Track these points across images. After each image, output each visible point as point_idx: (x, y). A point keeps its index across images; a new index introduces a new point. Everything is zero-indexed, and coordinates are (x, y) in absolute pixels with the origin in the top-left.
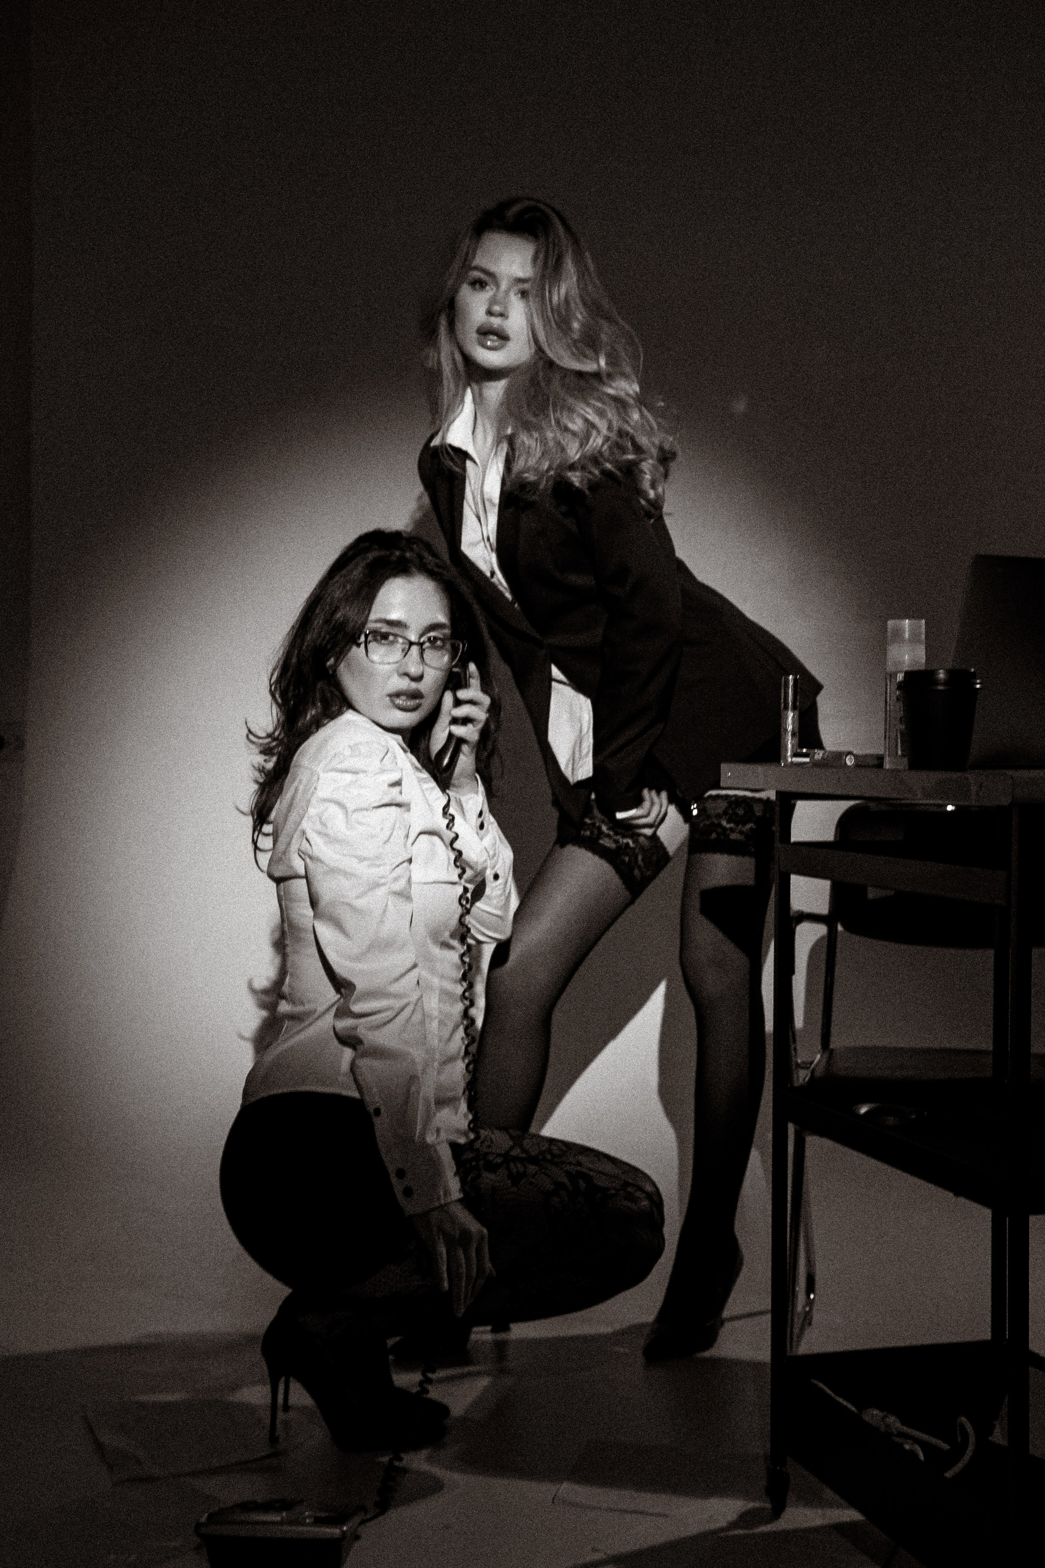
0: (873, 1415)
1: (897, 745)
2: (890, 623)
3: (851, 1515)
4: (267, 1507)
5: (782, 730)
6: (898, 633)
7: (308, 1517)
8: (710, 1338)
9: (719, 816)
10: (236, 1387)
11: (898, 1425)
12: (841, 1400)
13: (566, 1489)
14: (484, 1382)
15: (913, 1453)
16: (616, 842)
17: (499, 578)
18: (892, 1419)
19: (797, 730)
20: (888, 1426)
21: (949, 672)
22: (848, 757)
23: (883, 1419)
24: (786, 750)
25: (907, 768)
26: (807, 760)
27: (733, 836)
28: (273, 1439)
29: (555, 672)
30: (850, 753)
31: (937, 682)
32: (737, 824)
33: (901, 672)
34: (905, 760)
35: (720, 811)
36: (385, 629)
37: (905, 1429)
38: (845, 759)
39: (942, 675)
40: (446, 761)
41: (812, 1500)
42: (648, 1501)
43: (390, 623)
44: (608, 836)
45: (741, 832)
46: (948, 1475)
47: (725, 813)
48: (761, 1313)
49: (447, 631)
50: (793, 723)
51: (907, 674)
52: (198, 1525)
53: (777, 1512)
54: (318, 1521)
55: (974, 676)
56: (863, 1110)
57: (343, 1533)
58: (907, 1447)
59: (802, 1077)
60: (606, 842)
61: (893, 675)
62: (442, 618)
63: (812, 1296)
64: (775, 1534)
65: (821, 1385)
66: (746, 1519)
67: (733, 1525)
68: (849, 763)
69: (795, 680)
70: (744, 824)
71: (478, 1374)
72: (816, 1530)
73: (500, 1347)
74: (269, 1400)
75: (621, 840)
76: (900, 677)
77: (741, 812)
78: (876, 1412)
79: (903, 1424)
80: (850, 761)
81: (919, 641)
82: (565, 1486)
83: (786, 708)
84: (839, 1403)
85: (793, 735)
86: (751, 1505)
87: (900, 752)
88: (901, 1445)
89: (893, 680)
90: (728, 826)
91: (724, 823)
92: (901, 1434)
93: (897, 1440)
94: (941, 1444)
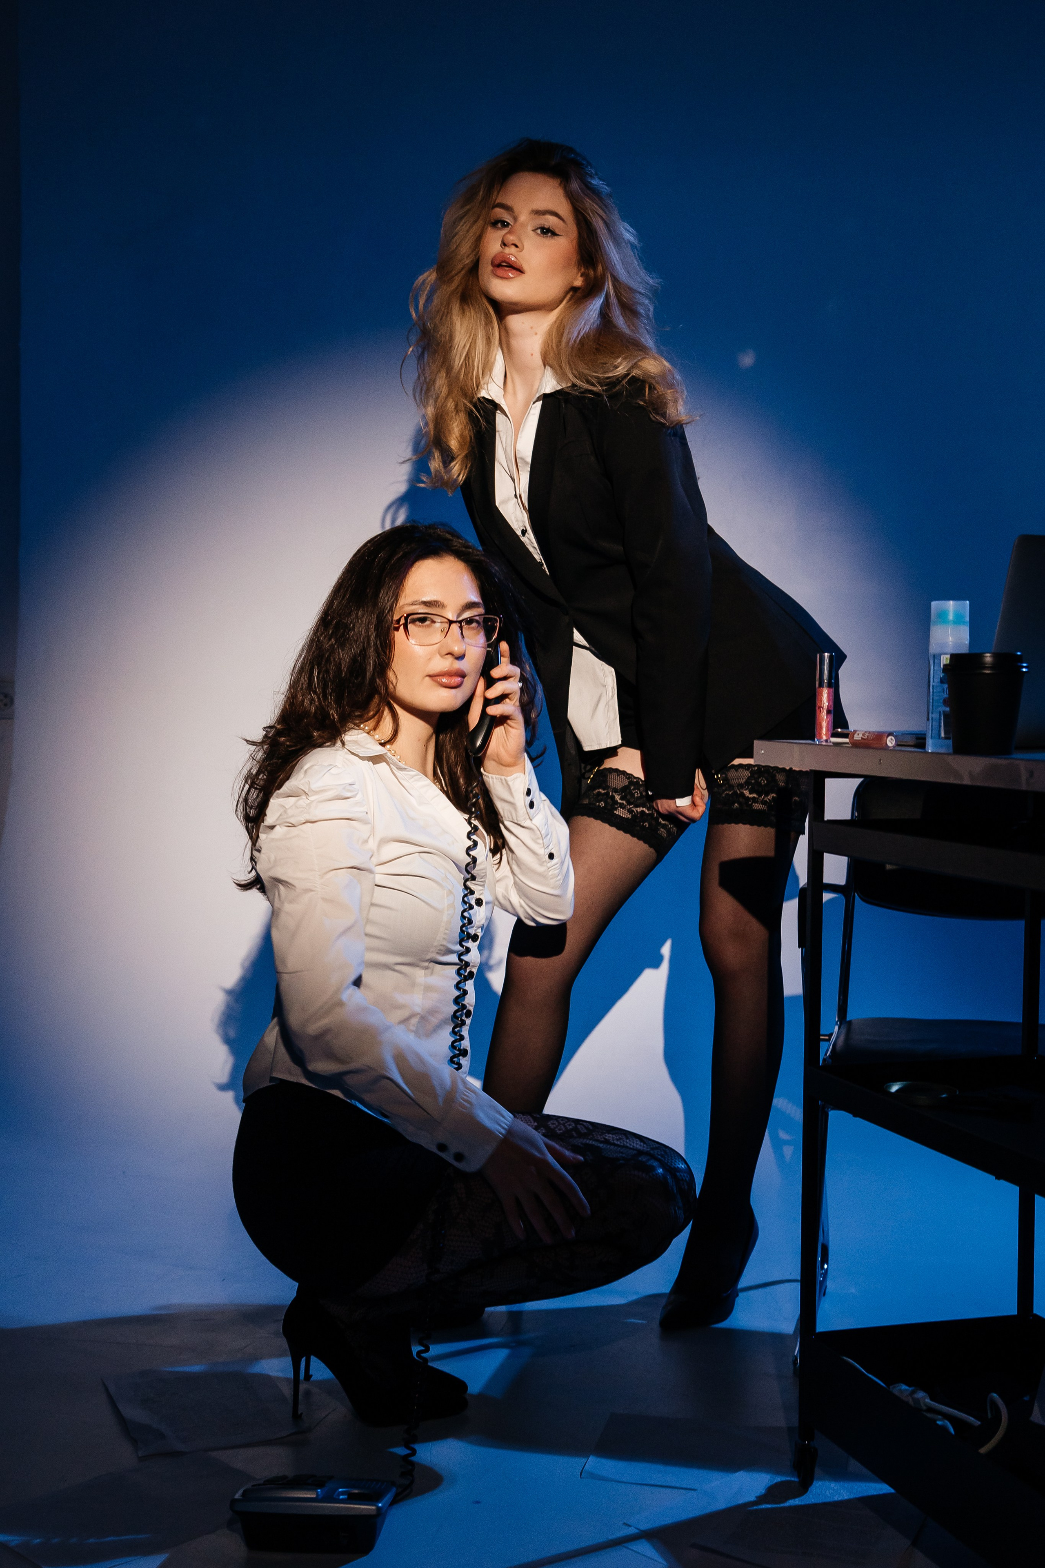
0: (902, 1390)
1: (940, 726)
2: (934, 604)
3: (882, 1488)
4: (298, 1483)
5: (817, 708)
6: (942, 615)
7: (343, 1493)
8: (726, 1308)
9: (741, 786)
10: (256, 1358)
11: (928, 1400)
12: (870, 1376)
13: (593, 1462)
14: (501, 1355)
15: (944, 1429)
16: (630, 811)
18: (920, 1395)
19: (832, 709)
20: (917, 1401)
21: (995, 655)
22: (889, 738)
23: (913, 1392)
24: (821, 728)
25: (951, 751)
26: (847, 740)
27: (757, 806)
28: (297, 1416)
29: (577, 637)
30: (890, 734)
31: (983, 666)
32: (760, 795)
33: (946, 654)
34: (950, 742)
35: (743, 781)
36: (422, 609)
37: (934, 1404)
38: (886, 739)
39: (988, 658)
40: (479, 743)
41: (840, 1474)
42: (675, 1475)
43: (426, 604)
44: (622, 806)
45: (764, 802)
46: (983, 1451)
47: (747, 782)
49: (481, 610)
50: (828, 701)
51: (953, 656)
52: (234, 1502)
53: (804, 1486)
54: (352, 1498)
55: (1020, 659)
56: (895, 1088)
57: (379, 1509)
58: (939, 1423)
59: (825, 1050)
60: (623, 814)
61: (936, 657)
62: (475, 597)
63: (826, 1266)
64: (803, 1508)
65: (854, 1362)
66: (773, 1493)
67: (761, 1499)
68: (889, 744)
69: (831, 658)
70: (767, 795)
71: (494, 1346)
72: (845, 1504)
73: (515, 1318)
74: (290, 1375)
75: (634, 809)
76: (945, 660)
77: (764, 782)
78: (904, 1387)
79: (932, 1400)
80: (891, 742)
81: (964, 623)
82: (592, 1460)
83: (821, 685)
84: (868, 1377)
85: (829, 712)
86: (779, 1479)
87: (943, 735)
88: (935, 1421)
89: (936, 661)
90: (750, 796)
91: (747, 793)
92: (930, 1410)
93: (929, 1415)
94: (971, 1419)
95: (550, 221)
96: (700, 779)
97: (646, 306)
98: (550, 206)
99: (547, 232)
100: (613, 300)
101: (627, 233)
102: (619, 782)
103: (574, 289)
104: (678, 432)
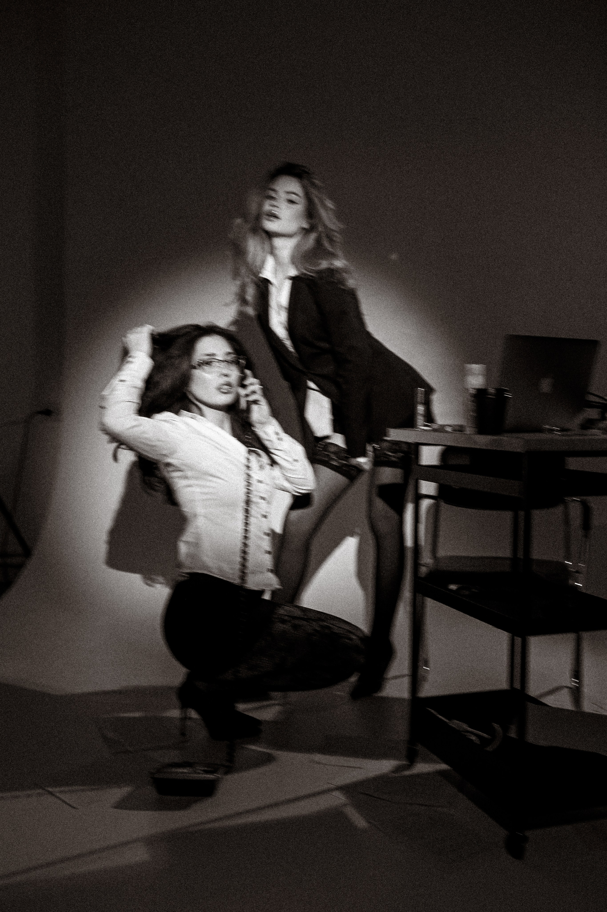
0: (456, 724)
2: (466, 366)
3: (444, 766)
6: (470, 371)
7: (201, 770)
9: (385, 450)
11: (466, 727)
12: (440, 717)
13: (318, 757)
14: (277, 708)
16: (339, 463)
17: (288, 343)
18: (462, 725)
20: (460, 727)
21: (494, 389)
23: (459, 724)
26: (428, 428)
27: (393, 459)
28: (183, 734)
29: (311, 385)
30: (448, 425)
31: (488, 394)
32: (394, 453)
33: (472, 389)
34: (475, 429)
35: (388, 448)
37: (470, 729)
38: (446, 428)
39: (491, 391)
41: (425, 760)
42: (352, 761)
44: (334, 460)
45: (396, 457)
46: (488, 749)
48: (403, 676)
51: (475, 390)
52: (151, 774)
53: (411, 766)
54: (206, 772)
56: (453, 587)
57: (216, 777)
58: (470, 737)
59: (423, 570)
60: (335, 463)
61: (468, 390)
64: (411, 776)
65: (433, 711)
66: (398, 769)
70: (397, 454)
71: (274, 705)
72: (428, 774)
76: (472, 391)
77: (396, 448)
79: (468, 727)
80: (448, 429)
81: (481, 375)
84: (438, 717)
87: (471, 425)
90: (389, 454)
92: (466, 731)
93: (466, 734)
94: (485, 735)
95: (294, 197)
96: (369, 448)
97: (338, 237)
98: (294, 190)
99: (291, 202)
100: (323, 235)
101: (330, 204)
102: (332, 449)
103: (304, 229)
104: (352, 294)
